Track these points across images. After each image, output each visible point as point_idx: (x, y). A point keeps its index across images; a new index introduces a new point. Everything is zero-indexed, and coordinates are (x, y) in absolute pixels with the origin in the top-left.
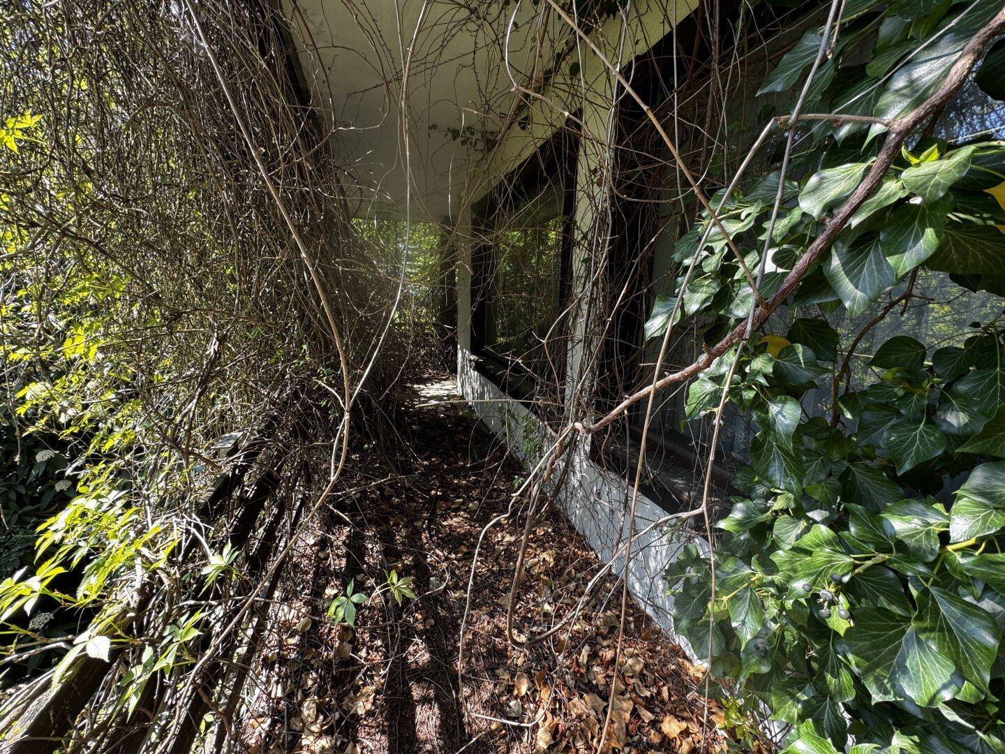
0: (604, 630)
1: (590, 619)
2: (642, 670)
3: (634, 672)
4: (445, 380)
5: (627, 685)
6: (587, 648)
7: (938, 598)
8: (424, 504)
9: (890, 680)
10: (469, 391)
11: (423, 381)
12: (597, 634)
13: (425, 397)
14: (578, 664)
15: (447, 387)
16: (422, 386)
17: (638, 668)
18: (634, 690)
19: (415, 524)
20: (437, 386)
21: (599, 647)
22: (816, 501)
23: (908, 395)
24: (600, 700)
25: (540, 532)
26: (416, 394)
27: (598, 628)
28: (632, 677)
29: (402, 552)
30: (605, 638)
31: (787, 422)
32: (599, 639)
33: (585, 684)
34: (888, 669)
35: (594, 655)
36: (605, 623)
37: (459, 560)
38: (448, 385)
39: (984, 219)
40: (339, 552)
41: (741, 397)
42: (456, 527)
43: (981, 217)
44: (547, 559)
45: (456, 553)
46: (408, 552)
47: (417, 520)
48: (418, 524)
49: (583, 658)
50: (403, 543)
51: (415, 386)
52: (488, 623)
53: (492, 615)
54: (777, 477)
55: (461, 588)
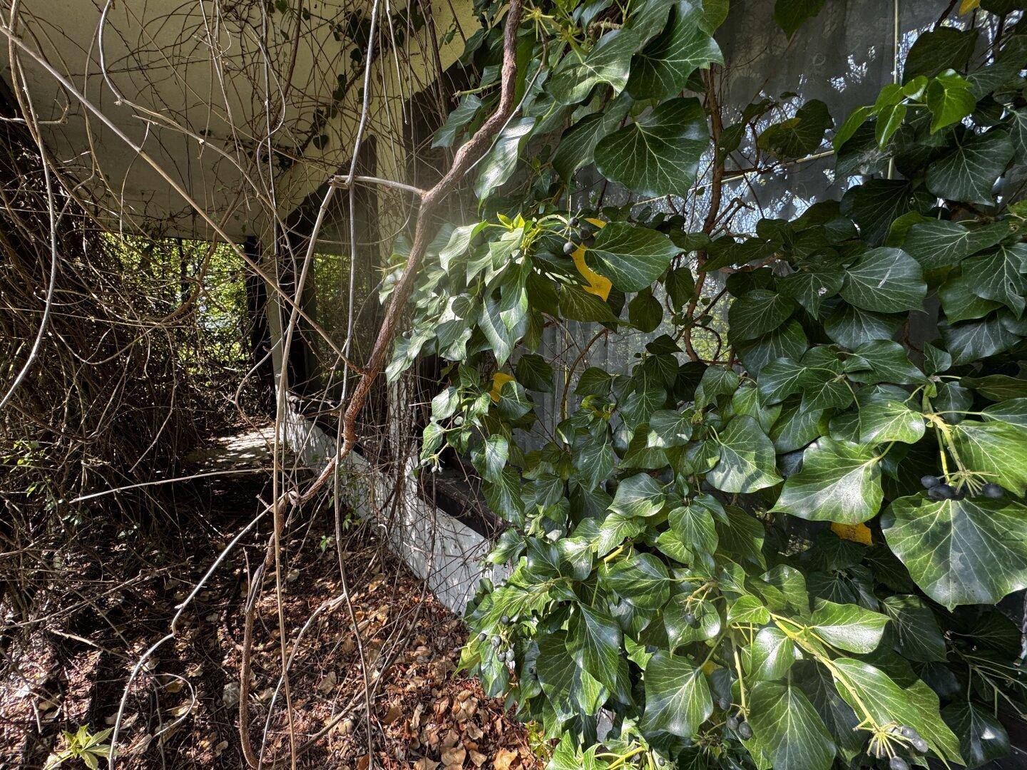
0: (438, 680)
1: (425, 672)
2: (476, 710)
3: (468, 716)
4: (265, 427)
5: (461, 732)
6: (420, 707)
7: (585, 615)
8: (224, 589)
9: (571, 697)
10: (294, 438)
11: (235, 432)
12: (432, 687)
13: (234, 451)
14: (410, 730)
15: (266, 436)
16: (232, 439)
17: (471, 710)
18: (467, 736)
19: (209, 619)
20: (254, 435)
21: (433, 700)
22: (554, 522)
23: (596, 419)
24: (431, 762)
25: (372, 588)
26: (222, 449)
27: (433, 679)
28: (465, 723)
29: (185, 663)
30: (439, 688)
31: (499, 459)
32: (435, 691)
33: (417, 751)
34: (568, 687)
35: (428, 712)
36: (441, 672)
37: (268, 650)
38: (269, 433)
39: (571, 279)
40: (80, 692)
41: (460, 440)
42: (268, 609)
43: (568, 278)
44: (379, 617)
45: (265, 642)
46: (195, 660)
47: (212, 613)
48: (214, 618)
49: (415, 721)
50: (188, 650)
51: (222, 439)
52: (304, 718)
53: (309, 707)
54: (507, 509)
55: (270, 685)
